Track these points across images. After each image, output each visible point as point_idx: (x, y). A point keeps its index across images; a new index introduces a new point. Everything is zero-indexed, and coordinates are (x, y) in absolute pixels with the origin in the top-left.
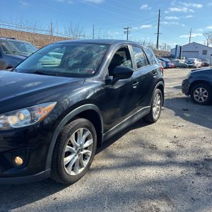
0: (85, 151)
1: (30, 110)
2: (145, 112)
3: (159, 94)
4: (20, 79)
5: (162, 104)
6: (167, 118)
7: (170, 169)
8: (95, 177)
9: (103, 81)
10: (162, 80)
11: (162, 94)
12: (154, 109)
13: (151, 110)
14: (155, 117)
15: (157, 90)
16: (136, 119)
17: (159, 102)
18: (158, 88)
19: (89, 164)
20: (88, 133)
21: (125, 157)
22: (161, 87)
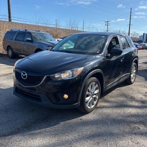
0: (95, 96)
1: (72, 71)
2: (126, 77)
3: (135, 66)
4: (61, 56)
5: (136, 73)
6: (140, 82)
7: (144, 109)
8: (100, 111)
9: (104, 57)
10: (137, 57)
11: (137, 66)
12: (132, 75)
13: (130, 76)
14: (132, 80)
15: (134, 63)
16: (121, 80)
17: (135, 71)
18: (134, 62)
19: (97, 104)
20: (97, 85)
21: (116, 102)
22: (136, 62)
